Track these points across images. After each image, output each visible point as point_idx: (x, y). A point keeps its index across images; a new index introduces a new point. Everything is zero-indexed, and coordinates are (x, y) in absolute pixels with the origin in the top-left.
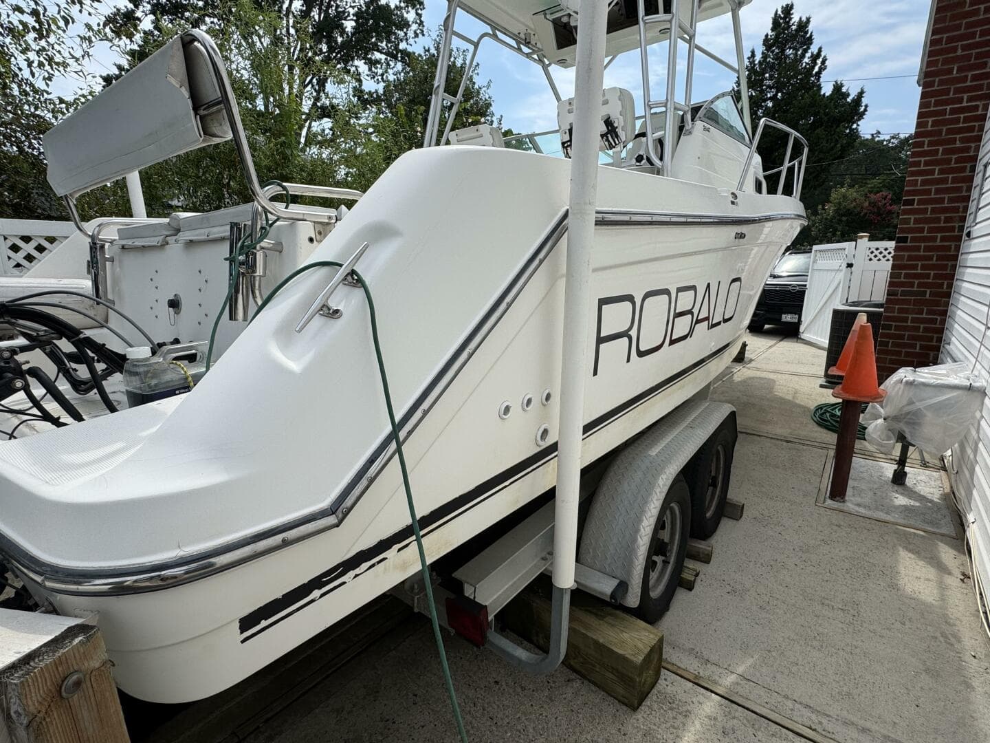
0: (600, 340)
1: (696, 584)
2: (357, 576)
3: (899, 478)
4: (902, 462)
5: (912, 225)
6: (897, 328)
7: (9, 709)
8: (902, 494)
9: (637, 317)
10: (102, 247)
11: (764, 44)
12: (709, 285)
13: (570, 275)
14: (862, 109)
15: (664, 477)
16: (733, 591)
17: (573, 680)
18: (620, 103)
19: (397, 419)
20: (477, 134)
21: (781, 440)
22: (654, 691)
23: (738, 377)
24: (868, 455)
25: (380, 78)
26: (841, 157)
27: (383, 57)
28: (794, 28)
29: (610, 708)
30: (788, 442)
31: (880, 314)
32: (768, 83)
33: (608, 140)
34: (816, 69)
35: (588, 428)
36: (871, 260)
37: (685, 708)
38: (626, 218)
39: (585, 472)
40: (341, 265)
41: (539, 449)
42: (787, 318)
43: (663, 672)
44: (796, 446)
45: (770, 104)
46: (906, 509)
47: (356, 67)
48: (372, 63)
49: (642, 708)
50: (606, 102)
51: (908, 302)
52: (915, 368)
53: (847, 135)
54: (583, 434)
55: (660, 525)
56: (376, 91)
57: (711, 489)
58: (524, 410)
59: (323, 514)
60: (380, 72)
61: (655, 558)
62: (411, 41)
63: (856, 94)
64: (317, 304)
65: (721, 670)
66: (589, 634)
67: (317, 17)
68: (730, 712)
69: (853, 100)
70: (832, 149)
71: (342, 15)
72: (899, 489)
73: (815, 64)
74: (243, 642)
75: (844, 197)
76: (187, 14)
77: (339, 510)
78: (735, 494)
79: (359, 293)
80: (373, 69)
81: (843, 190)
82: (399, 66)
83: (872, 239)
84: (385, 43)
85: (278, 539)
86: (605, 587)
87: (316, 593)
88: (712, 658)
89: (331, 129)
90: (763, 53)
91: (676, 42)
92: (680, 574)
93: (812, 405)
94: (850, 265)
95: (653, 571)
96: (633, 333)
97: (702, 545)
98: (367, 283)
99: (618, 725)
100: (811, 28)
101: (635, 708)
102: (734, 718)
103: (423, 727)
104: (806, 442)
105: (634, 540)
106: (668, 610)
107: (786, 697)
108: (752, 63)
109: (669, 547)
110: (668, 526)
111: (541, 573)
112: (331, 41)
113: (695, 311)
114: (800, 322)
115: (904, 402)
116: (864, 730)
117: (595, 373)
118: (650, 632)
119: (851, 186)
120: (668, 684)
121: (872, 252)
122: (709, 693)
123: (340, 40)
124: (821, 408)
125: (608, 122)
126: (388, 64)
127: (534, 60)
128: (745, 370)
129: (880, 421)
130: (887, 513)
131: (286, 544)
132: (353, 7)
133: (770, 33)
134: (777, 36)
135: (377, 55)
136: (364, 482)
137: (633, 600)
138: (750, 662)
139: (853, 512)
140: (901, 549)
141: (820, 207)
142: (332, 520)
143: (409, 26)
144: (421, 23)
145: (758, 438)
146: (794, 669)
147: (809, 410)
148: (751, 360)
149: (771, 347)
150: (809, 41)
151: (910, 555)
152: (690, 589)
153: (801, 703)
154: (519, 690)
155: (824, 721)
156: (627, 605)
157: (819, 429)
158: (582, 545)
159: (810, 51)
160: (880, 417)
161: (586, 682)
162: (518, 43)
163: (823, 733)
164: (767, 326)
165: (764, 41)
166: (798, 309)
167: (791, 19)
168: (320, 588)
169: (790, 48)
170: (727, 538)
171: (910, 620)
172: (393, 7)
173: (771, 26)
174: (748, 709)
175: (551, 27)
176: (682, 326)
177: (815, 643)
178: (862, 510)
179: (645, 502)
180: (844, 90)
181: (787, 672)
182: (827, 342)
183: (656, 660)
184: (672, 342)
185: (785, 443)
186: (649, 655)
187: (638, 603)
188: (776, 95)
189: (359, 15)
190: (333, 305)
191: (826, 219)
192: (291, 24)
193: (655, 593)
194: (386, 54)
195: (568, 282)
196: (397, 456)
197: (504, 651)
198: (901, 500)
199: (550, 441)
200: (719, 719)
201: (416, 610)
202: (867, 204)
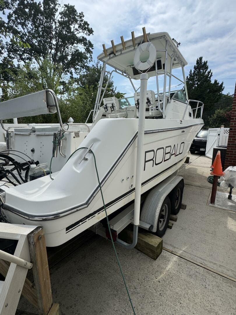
0: (146, 162)
1: (172, 227)
2: (89, 220)
3: (230, 197)
4: (230, 193)
5: (233, 125)
6: (230, 154)
7: (30, 241)
8: (230, 202)
9: (155, 156)
10: (10, 133)
11: (194, 68)
12: (175, 145)
13: (138, 147)
14: (223, 88)
15: (163, 197)
16: (182, 229)
17: (139, 253)
18: (151, 94)
19: (100, 182)
20: (111, 99)
21: (198, 187)
22: (161, 255)
23: (186, 168)
24: (222, 191)
25: (78, 73)
26: (217, 102)
27: (80, 67)
28: (203, 64)
29: (149, 259)
30: (200, 187)
31: (226, 150)
32: (196, 79)
33: (148, 104)
34: (209, 76)
35: (142, 184)
36: (225, 133)
37: (168, 259)
38: (152, 132)
39: (142, 195)
40: (88, 148)
41: (130, 190)
42: (202, 150)
43: (163, 250)
44: (202, 188)
45: (196, 86)
46: (231, 206)
47: (71, 70)
48: (76, 69)
49: (157, 259)
50: (147, 94)
51: (233, 147)
52: (233, 166)
53: (219, 95)
54: (142, 185)
55: (162, 210)
56: (77, 78)
57: (177, 201)
58: (127, 180)
59: (84, 204)
60: (78, 72)
61: (161, 220)
62: (88, 63)
63: (221, 83)
64: (83, 158)
65: (179, 250)
66: (143, 240)
67: (59, 55)
68: (180, 260)
69: (220, 85)
70: (214, 99)
71: (67, 55)
72: (230, 200)
73: (209, 74)
74: (66, 233)
75: (219, 112)
76: (18, 53)
77: (88, 203)
78: (184, 202)
79: (91, 155)
80: (76, 71)
81: (219, 110)
82: (85, 70)
83: (225, 127)
84: (80, 63)
85: (75, 210)
86: (147, 226)
87: (81, 223)
88: (176, 246)
89: (62, 89)
90: (194, 71)
91: (166, 76)
92: (168, 224)
93: (208, 176)
94: (219, 135)
95: (160, 223)
96: (154, 159)
97: (174, 216)
98: (93, 152)
99: (151, 264)
100: (207, 64)
101: (155, 259)
102: (181, 261)
103: (98, 265)
104: (205, 187)
105: (155, 214)
106: (164, 234)
107: (195, 256)
108: (191, 73)
109: (165, 216)
110: (164, 211)
111: (130, 223)
112: (63, 62)
113: (171, 152)
114: (205, 151)
115: (230, 176)
116: (215, 264)
117: (144, 170)
118: (159, 239)
119: (221, 109)
120: (164, 253)
121: (225, 131)
122: (175, 255)
123: (66, 62)
124: (210, 177)
125: (148, 99)
126: (81, 69)
127: (127, 77)
128: (189, 165)
129: (224, 181)
130: (226, 207)
131: (77, 211)
132: (71, 52)
133: (196, 65)
134: (198, 66)
135: (78, 67)
136: (93, 197)
137: (155, 230)
138: (186, 247)
139: (217, 207)
140: (228, 217)
141: (212, 115)
142: (86, 206)
143: (88, 58)
144: (91, 58)
145: (191, 186)
146: (198, 249)
147: (206, 178)
148: (191, 162)
149: (197, 158)
150: (207, 68)
151: (231, 219)
152: (171, 228)
153: (199, 257)
154: (124, 255)
155: (205, 262)
156: (153, 232)
157: (209, 183)
158: (141, 216)
159: (207, 71)
160: (224, 180)
161: (142, 253)
162: (122, 73)
163: (204, 265)
164: (196, 152)
165: (194, 67)
166: (205, 147)
167: (202, 61)
168: (81, 222)
169: (202, 69)
170: (182, 215)
171: (229, 236)
172: (83, 52)
173: (196, 63)
174: (185, 259)
175: (132, 69)
176: (168, 156)
177: (204, 242)
178: (219, 207)
179: (158, 203)
180: (218, 82)
181: (196, 250)
182: (212, 157)
183: (160, 246)
184: (165, 161)
185: (199, 188)
186: (159, 245)
187: (156, 231)
188: (198, 83)
189: (72, 55)
190: (86, 157)
191: (214, 119)
192: (51, 57)
193: (161, 229)
194: (81, 66)
195: (137, 148)
196: (100, 190)
197: (121, 243)
198: (230, 204)
199: (133, 187)
200: (178, 262)
201: (96, 233)
202: (226, 115)
